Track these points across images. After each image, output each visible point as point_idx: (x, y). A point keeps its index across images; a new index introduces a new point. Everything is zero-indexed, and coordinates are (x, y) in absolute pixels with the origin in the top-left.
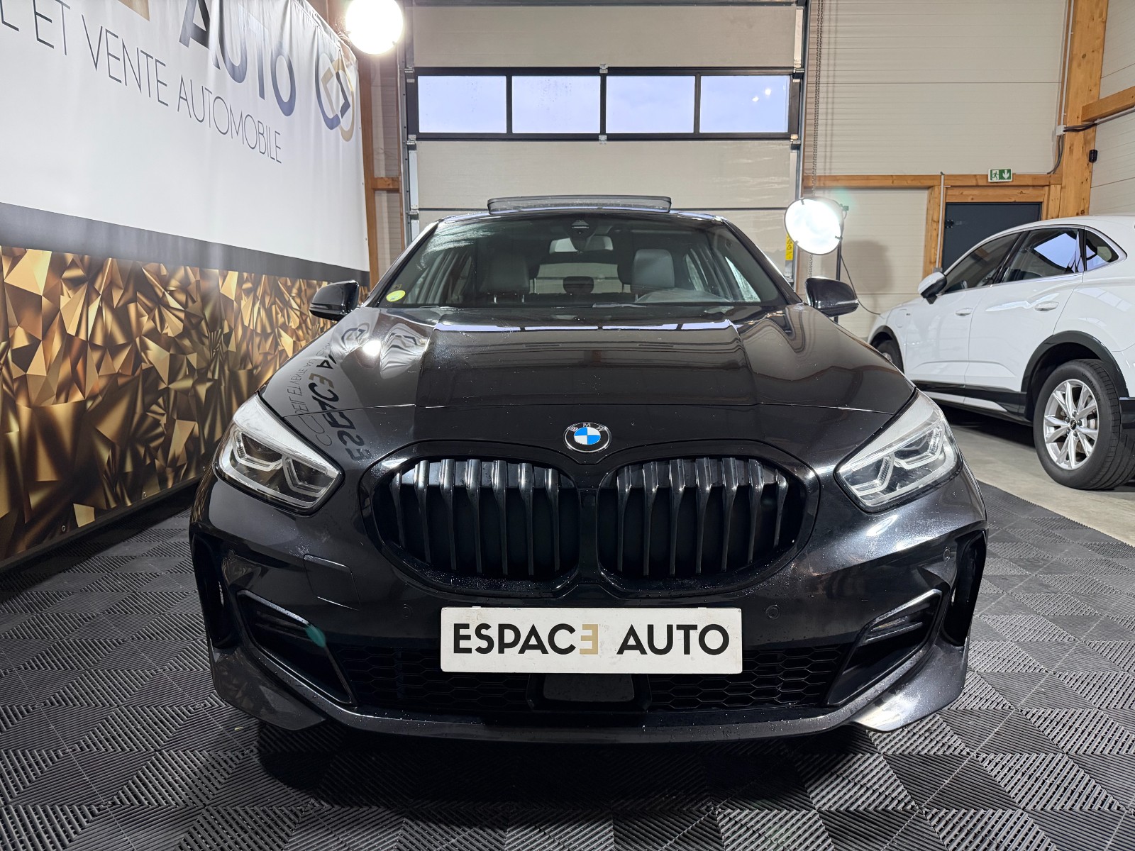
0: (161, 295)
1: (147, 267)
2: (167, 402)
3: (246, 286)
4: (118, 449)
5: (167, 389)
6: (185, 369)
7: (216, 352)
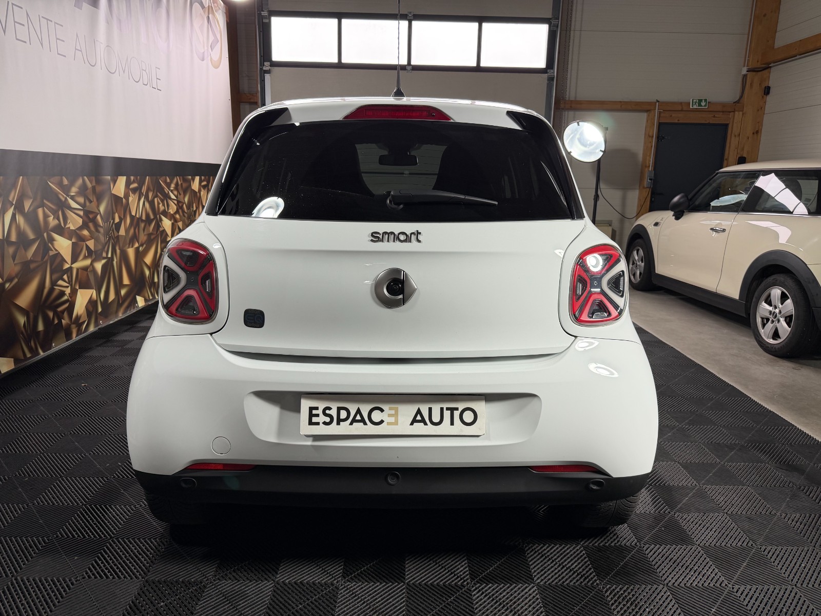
0: (63, 199)
1: (52, 180)
2: (70, 277)
3: (132, 186)
4: (31, 315)
5: (70, 269)
6: (84, 251)
7: (110, 237)
